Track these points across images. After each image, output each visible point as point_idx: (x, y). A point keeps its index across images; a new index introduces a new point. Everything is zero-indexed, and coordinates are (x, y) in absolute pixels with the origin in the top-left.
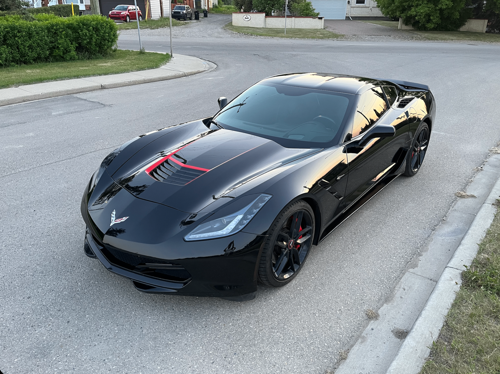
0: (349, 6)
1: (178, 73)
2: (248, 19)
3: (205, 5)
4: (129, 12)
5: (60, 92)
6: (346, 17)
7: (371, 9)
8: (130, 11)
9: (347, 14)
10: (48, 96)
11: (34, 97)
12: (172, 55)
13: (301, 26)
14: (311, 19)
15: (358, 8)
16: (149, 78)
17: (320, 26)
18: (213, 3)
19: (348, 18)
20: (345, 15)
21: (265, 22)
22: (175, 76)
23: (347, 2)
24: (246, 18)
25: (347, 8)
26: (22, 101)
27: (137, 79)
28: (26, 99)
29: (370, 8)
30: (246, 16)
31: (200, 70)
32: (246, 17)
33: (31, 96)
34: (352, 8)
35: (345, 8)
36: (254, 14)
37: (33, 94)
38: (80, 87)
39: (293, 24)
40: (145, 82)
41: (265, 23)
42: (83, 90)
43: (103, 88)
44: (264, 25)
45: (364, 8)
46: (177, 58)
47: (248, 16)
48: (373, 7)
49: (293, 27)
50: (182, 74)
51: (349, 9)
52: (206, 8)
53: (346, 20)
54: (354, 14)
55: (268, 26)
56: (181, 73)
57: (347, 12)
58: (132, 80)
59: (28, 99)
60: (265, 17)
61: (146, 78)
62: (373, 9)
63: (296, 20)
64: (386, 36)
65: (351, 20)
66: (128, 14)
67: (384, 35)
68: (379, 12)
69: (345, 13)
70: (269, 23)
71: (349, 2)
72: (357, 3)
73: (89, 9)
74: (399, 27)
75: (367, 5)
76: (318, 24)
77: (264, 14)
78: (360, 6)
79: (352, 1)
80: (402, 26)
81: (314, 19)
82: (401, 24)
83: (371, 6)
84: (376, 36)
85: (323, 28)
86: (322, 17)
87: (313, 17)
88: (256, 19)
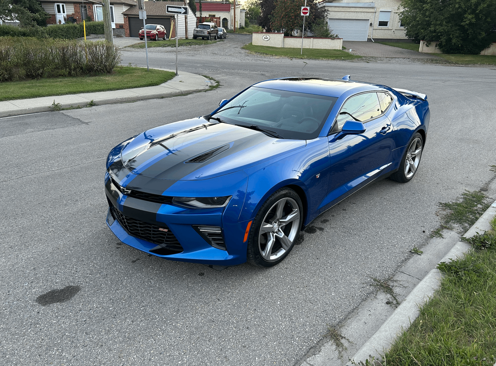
0: (371, 29)
1: (174, 91)
2: (267, 39)
3: (231, 25)
4: (157, 31)
6: (368, 39)
9: (369, 36)
10: (35, 111)
11: (20, 112)
12: (177, 73)
13: (319, 46)
14: (330, 40)
15: (380, 30)
16: (143, 95)
17: (338, 47)
18: (240, 24)
19: (369, 40)
20: (367, 37)
21: (284, 42)
22: (171, 94)
23: (369, 24)
24: (265, 38)
25: (369, 30)
26: (7, 115)
27: (130, 96)
28: (12, 113)
29: (393, 31)
30: (265, 36)
31: (199, 89)
33: (17, 111)
34: (374, 30)
35: (367, 31)
36: (273, 34)
37: (20, 109)
38: (70, 103)
39: (311, 45)
40: (138, 99)
41: (283, 44)
43: (92, 104)
44: (282, 45)
45: (386, 30)
46: (182, 75)
47: (268, 36)
48: (396, 30)
49: (311, 48)
50: (179, 92)
51: (371, 31)
52: (233, 28)
53: (367, 42)
54: (376, 35)
55: (286, 46)
56: (177, 91)
57: (369, 34)
58: (124, 97)
59: (14, 113)
60: (284, 37)
61: (140, 95)
62: (396, 32)
63: (314, 41)
64: (405, 58)
65: (373, 42)
66: (157, 32)
67: (403, 58)
68: (402, 34)
69: (367, 35)
70: (287, 43)
71: (371, 24)
72: (379, 25)
73: (118, 27)
74: (420, 50)
75: (390, 28)
76: (337, 45)
77: (283, 35)
78: (382, 29)
79: (374, 23)
80: (423, 48)
81: (333, 41)
82: (422, 47)
83: (394, 28)
84: (394, 58)
85: (341, 49)
86: (340, 39)
87: (333, 38)
88: (275, 39)
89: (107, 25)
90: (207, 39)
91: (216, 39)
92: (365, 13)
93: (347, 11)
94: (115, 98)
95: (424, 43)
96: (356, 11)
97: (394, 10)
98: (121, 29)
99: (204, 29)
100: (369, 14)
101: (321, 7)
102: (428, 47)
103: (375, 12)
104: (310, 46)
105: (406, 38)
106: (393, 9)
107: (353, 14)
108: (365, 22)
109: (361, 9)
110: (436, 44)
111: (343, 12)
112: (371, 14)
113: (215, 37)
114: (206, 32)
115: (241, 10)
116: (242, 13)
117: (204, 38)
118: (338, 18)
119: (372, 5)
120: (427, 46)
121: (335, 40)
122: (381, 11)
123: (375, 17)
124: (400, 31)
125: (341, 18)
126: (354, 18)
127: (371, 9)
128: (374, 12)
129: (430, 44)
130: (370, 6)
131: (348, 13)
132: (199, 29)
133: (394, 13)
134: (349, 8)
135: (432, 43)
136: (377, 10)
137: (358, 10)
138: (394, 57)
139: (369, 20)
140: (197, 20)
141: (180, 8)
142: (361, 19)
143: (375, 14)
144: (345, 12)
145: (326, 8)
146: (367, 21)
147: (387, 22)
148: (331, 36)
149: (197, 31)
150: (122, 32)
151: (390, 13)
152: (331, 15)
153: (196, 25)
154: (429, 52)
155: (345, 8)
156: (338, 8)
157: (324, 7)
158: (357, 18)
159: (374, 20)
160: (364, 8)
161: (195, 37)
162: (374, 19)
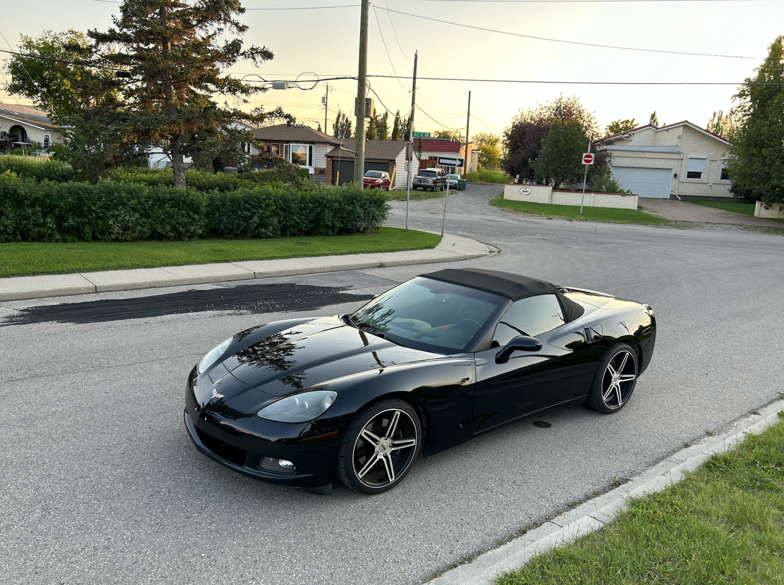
0: (676, 181)
1: (458, 255)
2: (527, 193)
5: (343, 267)
6: (671, 195)
7: (711, 186)
8: (383, 179)
9: (672, 191)
12: (443, 235)
13: (603, 204)
14: (619, 197)
15: (690, 184)
17: (632, 206)
19: (673, 197)
20: (670, 192)
21: (552, 197)
22: (456, 258)
23: (673, 175)
24: (523, 191)
25: (673, 183)
27: (416, 259)
29: (709, 185)
30: (524, 189)
31: (482, 254)
32: (525, 191)
33: (318, 269)
34: (680, 184)
35: (669, 184)
36: (534, 187)
38: (361, 263)
39: (592, 202)
40: (424, 262)
42: (362, 267)
43: (381, 266)
44: (550, 200)
45: (699, 184)
46: (448, 238)
47: (527, 189)
48: (713, 184)
49: (592, 206)
51: (676, 184)
53: (670, 199)
54: (684, 191)
55: (555, 203)
56: (462, 256)
57: (673, 189)
58: (411, 259)
60: (552, 191)
62: (714, 187)
63: (596, 197)
64: (734, 225)
65: (678, 199)
66: (382, 182)
67: (731, 224)
68: (724, 189)
69: (670, 190)
70: (556, 199)
71: (675, 176)
72: (688, 177)
73: (318, 172)
74: (756, 213)
75: (705, 181)
76: (630, 203)
77: (551, 188)
78: (693, 181)
79: (680, 174)
80: (761, 212)
81: (624, 197)
82: (759, 209)
83: (711, 182)
84: (718, 224)
85: (636, 208)
86: (635, 195)
87: (622, 193)
88: (539, 193)
89: (359, 176)
90: (431, 190)
91: (443, 191)
92: (667, 160)
93: (639, 156)
94: (402, 260)
95: (761, 205)
96: (653, 157)
97: (711, 157)
98: (321, 175)
99: (428, 176)
100: (672, 161)
101: (601, 151)
102: (768, 210)
103: (682, 159)
104: (590, 204)
105: (731, 195)
106: (709, 155)
107: (649, 161)
108: (666, 172)
109: (661, 154)
110: (781, 207)
111: (633, 157)
112: (675, 162)
113: (442, 187)
114: (430, 181)
115: (473, 150)
116: (474, 154)
117: (425, 188)
118: (625, 165)
119: (677, 149)
120: (767, 208)
121: (627, 197)
122: (690, 158)
123: (681, 164)
124: (721, 185)
125: (630, 166)
126: (650, 166)
127: (675, 154)
128: (679, 159)
129: (770, 206)
130: (674, 151)
131: (641, 159)
132: (420, 177)
133: (711, 160)
134: (642, 153)
135: (774, 204)
136: (685, 156)
137: (655, 155)
138: (718, 222)
139: (672, 169)
140: (420, 164)
141: (455, 159)
142: (661, 167)
143: (682, 161)
144: (636, 157)
145: (608, 152)
146: (670, 171)
147: (701, 173)
148: (620, 191)
149: (420, 180)
150: (322, 179)
151: (704, 160)
152: (615, 162)
153: (417, 171)
154: (770, 217)
155: (637, 153)
156: (625, 152)
157: (606, 150)
158: (653, 167)
159: (680, 170)
160: (664, 154)
161: (415, 187)
162: (681, 168)
